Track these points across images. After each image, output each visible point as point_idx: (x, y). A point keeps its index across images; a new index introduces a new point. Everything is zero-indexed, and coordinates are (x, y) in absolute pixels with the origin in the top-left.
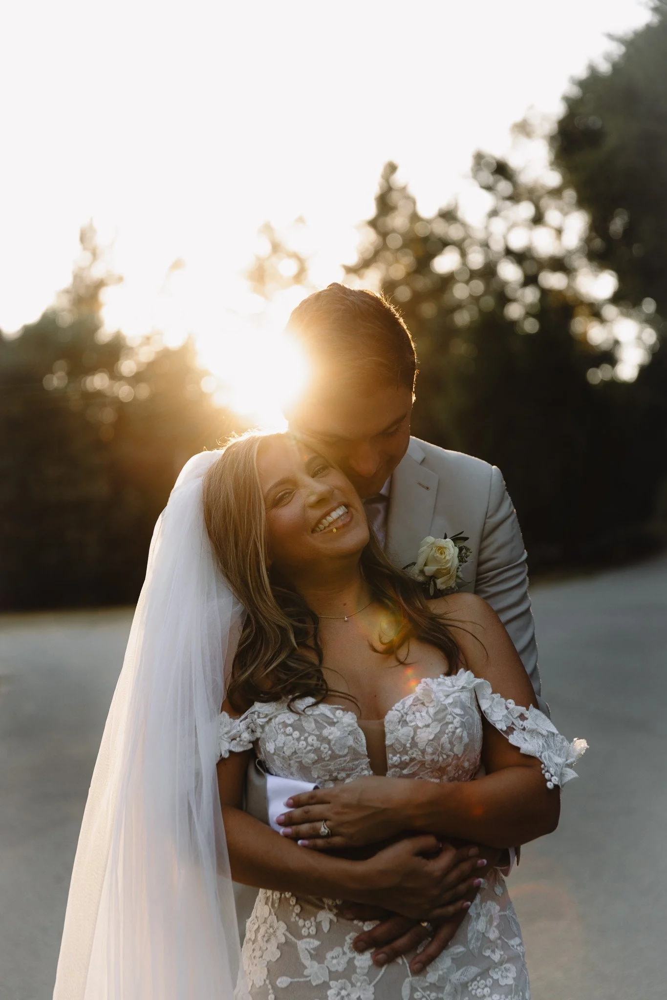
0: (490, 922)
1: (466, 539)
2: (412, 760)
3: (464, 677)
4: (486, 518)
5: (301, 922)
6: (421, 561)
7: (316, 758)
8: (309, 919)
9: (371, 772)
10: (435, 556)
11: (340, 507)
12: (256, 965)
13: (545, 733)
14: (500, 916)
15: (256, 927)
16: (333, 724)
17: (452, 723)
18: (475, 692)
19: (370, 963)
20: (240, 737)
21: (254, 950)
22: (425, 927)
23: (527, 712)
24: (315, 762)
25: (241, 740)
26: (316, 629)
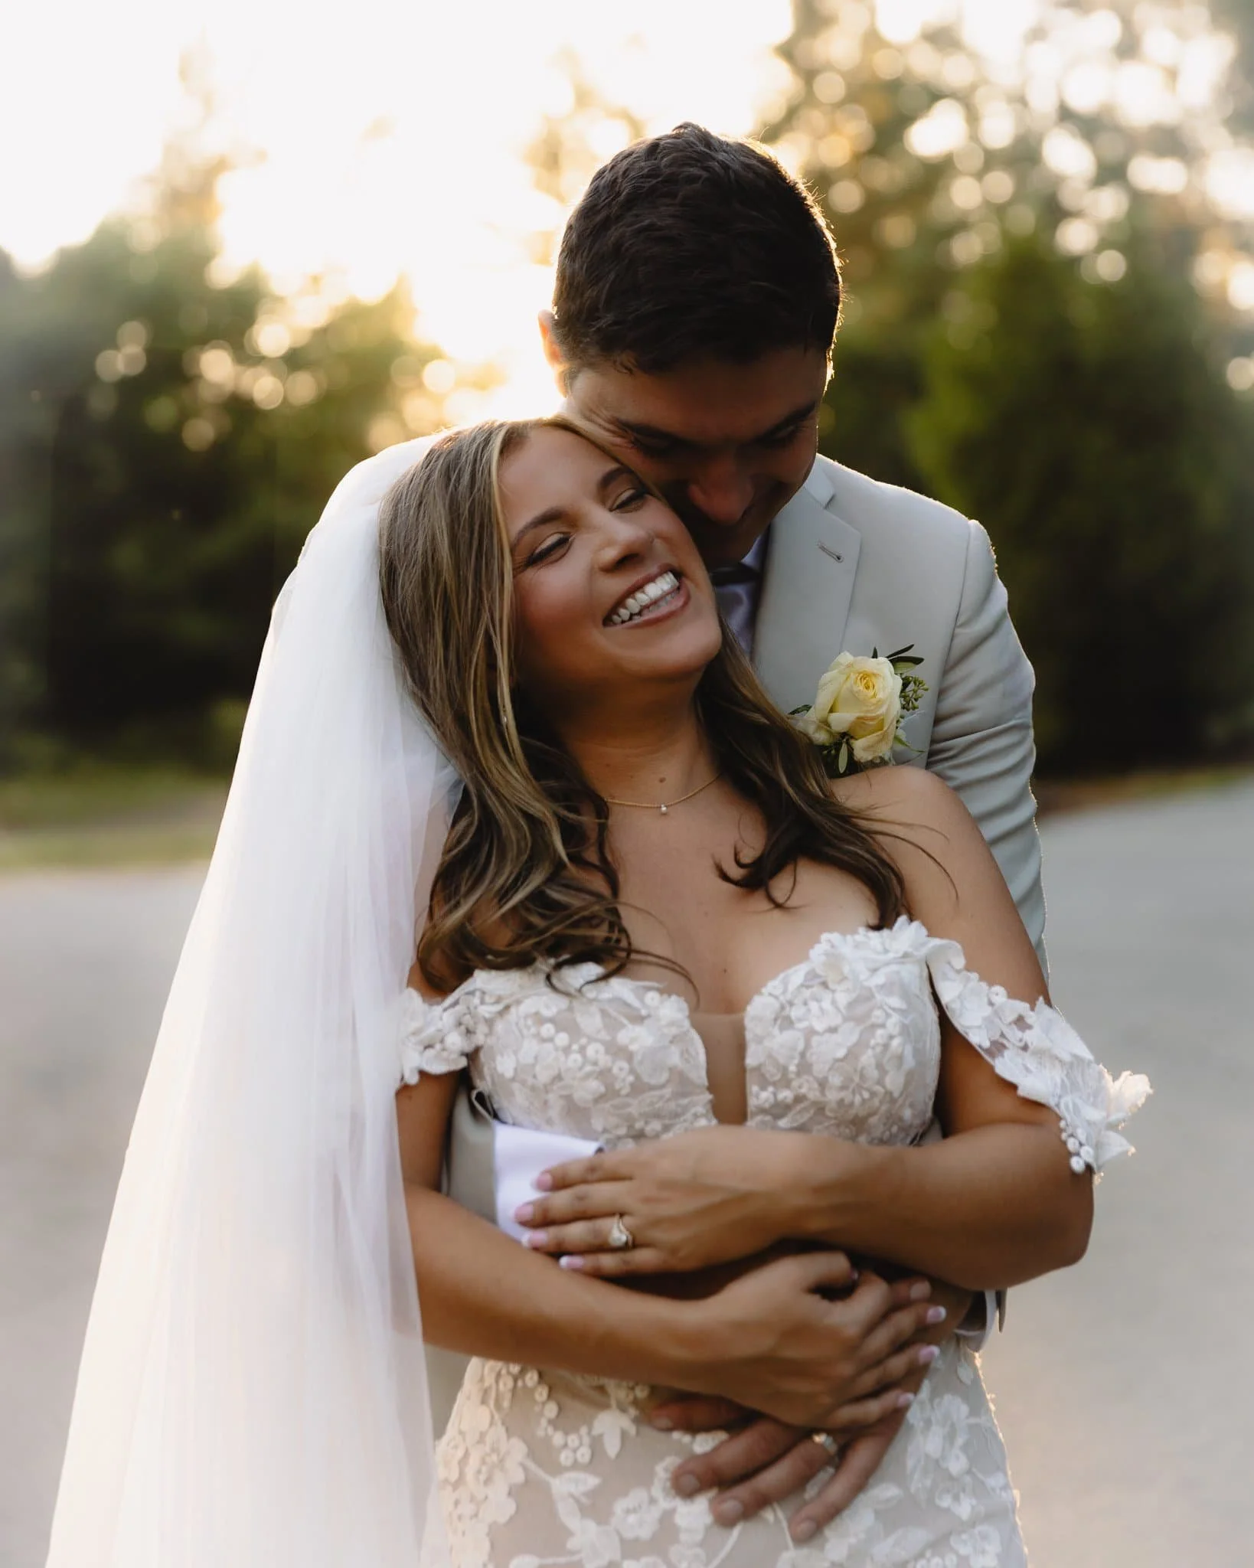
0: (950, 1438)
1: (917, 661)
2: (799, 1099)
3: (906, 934)
4: (956, 626)
5: (558, 1438)
6: (823, 700)
7: (602, 1089)
8: (576, 1430)
9: (714, 1122)
10: (855, 689)
11: (665, 575)
12: (464, 1533)
13: (1067, 1058)
14: (971, 1428)
15: (460, 1453)
16: (638, 1019)
17: (883, 1026)
18: (928, 967)
19: (708, 1519)
20: (442, 1041)
21: (457, 1503)
22: (821, 1446)
23: (1032, 1013)
24: (600, 1099)
25: (444, 1049)
26: (603, 829)
